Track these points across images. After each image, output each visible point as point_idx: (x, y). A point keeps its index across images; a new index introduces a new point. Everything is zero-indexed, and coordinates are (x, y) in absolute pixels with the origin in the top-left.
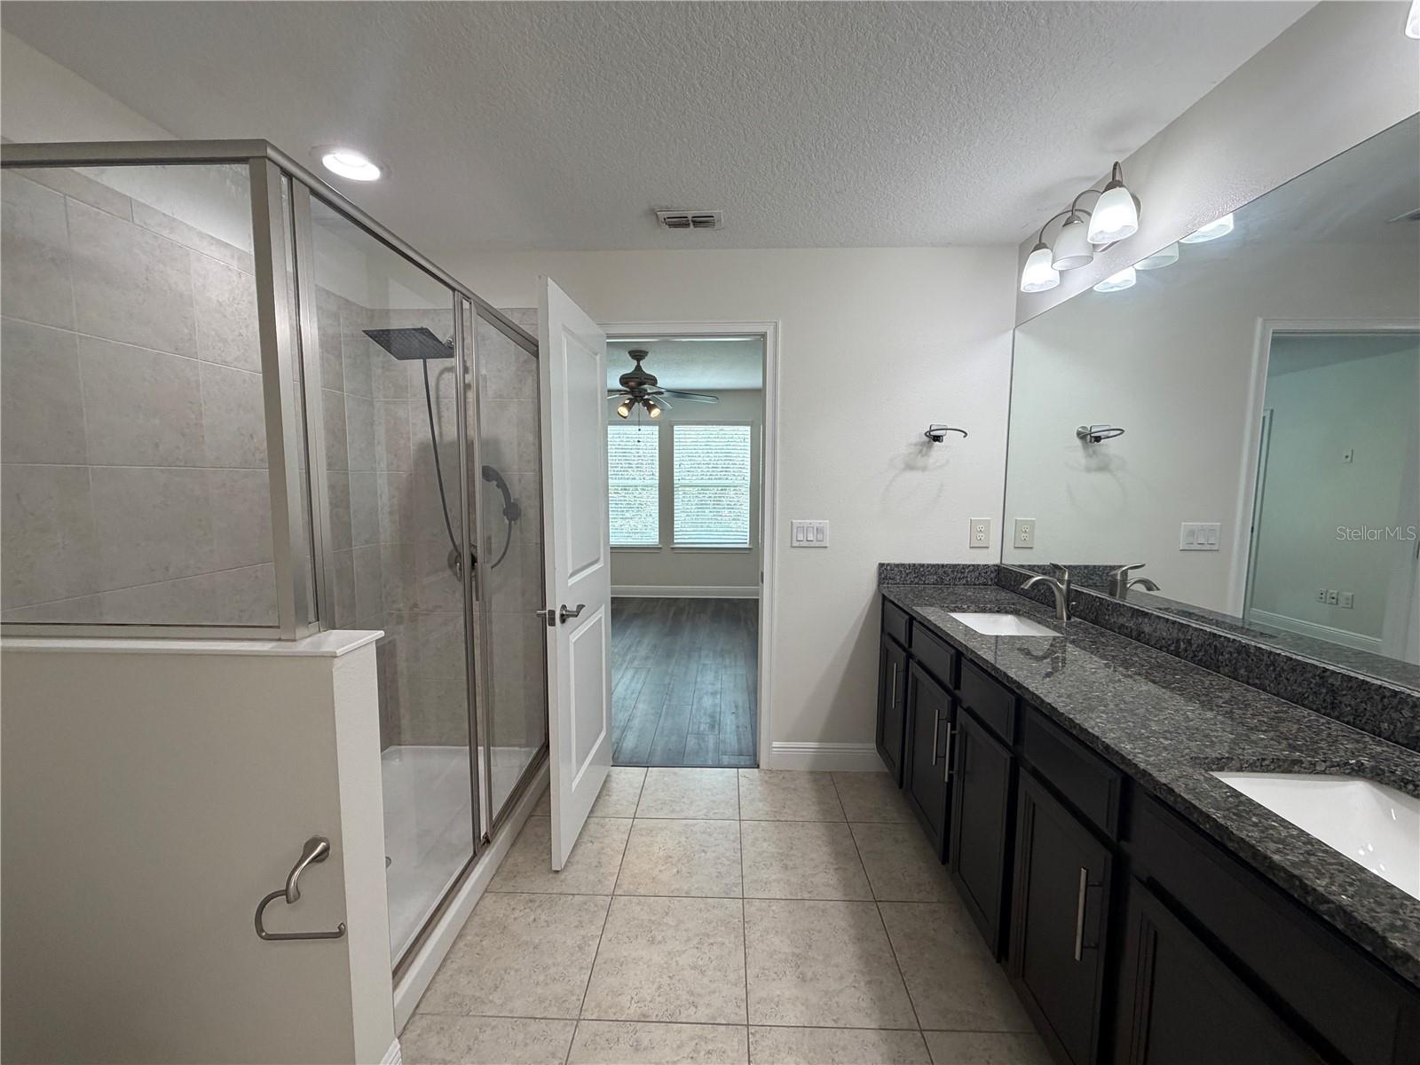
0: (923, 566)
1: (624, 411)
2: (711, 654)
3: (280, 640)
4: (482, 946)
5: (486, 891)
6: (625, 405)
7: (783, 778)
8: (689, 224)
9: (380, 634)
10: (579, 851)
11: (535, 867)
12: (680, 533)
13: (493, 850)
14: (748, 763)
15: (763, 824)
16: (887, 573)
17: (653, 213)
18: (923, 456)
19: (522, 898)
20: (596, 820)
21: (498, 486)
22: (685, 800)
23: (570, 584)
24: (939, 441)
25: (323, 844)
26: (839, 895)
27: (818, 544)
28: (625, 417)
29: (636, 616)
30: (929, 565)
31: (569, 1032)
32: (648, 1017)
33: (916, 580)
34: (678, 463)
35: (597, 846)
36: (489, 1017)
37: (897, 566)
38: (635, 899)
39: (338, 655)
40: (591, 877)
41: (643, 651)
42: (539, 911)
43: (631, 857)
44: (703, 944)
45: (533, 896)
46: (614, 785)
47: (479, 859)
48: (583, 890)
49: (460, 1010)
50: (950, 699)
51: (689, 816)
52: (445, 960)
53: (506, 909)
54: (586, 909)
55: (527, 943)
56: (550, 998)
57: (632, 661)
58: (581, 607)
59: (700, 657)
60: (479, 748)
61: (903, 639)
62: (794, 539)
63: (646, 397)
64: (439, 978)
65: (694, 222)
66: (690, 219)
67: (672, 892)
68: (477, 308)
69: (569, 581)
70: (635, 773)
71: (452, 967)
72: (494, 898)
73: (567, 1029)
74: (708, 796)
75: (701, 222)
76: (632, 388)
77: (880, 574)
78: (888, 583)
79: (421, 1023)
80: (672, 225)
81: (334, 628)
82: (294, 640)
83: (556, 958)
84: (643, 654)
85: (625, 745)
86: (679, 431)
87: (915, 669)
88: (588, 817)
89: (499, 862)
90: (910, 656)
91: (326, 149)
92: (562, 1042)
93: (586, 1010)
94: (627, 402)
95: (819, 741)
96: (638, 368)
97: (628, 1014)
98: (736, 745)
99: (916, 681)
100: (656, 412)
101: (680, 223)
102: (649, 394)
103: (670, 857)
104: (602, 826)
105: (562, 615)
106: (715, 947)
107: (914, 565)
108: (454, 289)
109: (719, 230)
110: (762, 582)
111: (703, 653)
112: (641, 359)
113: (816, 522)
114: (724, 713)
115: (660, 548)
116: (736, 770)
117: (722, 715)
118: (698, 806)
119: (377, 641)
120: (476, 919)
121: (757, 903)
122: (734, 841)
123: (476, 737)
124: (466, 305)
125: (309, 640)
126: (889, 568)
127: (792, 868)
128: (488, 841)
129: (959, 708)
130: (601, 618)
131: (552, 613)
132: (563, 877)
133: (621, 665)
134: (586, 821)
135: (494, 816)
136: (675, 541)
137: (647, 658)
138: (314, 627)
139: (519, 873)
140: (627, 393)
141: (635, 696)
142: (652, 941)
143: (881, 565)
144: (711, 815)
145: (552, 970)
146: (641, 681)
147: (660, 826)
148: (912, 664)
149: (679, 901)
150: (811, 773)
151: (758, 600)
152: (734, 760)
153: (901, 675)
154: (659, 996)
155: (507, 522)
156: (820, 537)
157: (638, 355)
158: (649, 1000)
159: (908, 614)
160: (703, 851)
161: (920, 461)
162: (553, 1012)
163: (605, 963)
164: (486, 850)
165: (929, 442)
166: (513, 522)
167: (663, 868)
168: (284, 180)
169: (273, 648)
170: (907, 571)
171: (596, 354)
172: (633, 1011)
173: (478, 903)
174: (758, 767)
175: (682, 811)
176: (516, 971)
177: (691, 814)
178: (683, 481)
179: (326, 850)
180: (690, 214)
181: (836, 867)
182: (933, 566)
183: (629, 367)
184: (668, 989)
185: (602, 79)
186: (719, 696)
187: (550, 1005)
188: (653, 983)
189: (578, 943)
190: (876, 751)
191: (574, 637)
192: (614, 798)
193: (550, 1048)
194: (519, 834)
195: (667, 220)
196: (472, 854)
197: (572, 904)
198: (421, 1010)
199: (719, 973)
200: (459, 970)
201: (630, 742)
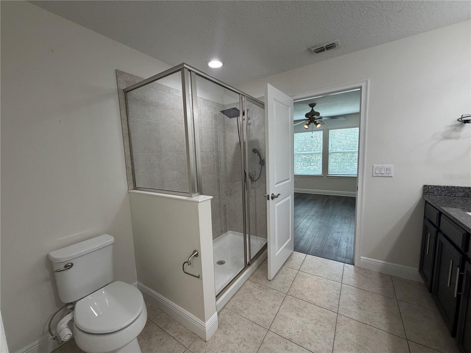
0: (454, 187)
1: (306, 127)
2: (340, 217)
3: (189, 196)
4: (244, 295)
5: (248, 279)
6: (307, 124)
7: (365, 272)
8: (325, 50)
9: (212, 197)
10: (278, 276)
11: (263, 277)
12: (330, 171)
13: (251, 267)
14: (349, 262)
15: (352, 287)
16: (427, 190)
17: (309, 50)
18: (457, 132)
19: (258, 285)
20: (285, 267)
21: (258, 155)
22: (320, 270)
23: (275, 187)
24: (468, 123)
25: (197, 252)
26: (386, 329)
27: (387, 175)
28: (307, 129)
29: (311, 200)
30: (458, 187)
31: (265, 332)
32: (292, 340)
33: (449, 194)
34: (331, 144)
35: (284, 276)
36: (243, 317)
37: (436, 187)
38: (294, 298)
39: (199, 202)
40: (280, 286)
41: (312, 213)
42: (262, 291)
43: (295, 283)
44: (317, 324)
45: (261, 286)
46: (293, 257)
47: (247, 269)
48: (277, 289)
49: (235, 311)
50: (461, 256)
51: (320, 276)
52: (234, 295)
53: (252, 287)
54: (277, 296)
55: (257, 299)
56: (261, 319)
57: (307, 216)
58: (279, 195)
59: (335, 218)
60: (247, 235)
61: (435, 222)
62: (374, 173)
63: (315, 120)
64: (232, 300)
65: (326, 48)
66: (325, 47)
67: (308, 301)
68: (246, 98)
69: (276, 185)
70: (302, 255)
71: (235, 298)
72: (250, 282)
73: (265, 331)
74: (329, 270)
75: (330, 47)
76: (310, 118)
77: (424, 190)
78: (429, 195)
79: (225, 311)
80: (317, 52)
81: (202, 195)
82: (192, 197)
83: (265, 307)
84: (312, 214)
85: (300, 244)
86: (331, 132)
87: (440, 237)
88: (282, 266)
89: (253, 272)
90: (439, 231)
91: (209, 61)
92: (262, 335)
93: (272, 328)
94: (308, 123)
95: (385, 261)
96: (312, 110)
97: (285, 336)
98: (345, 254)
99: (442, 244)
100: (319, 126)
101: (321, 50)
102: (316, 119)
103: (310, 288)
104: (287, 270)
105: (272, 197)
106: (322, 327)
107: (448, 187)
108: (239, 94)
109: (338, 48)
110: (358, 191)
111: (337, 217)
112: (314, 107)
113: (386, 166)
114: (342, 241)
115: (323, 176)
116: (344, 263)
117: (341, 241)
118: (324, 273)
119: (211, 199)
120: (244, 287)
121: (343, 317)
122: (337, 290)
123: (246, 231)
124: (243, 97)
125: (195, 197)
126: (430, 187)
127: (363, 310)
128: (249, 265)
129: (467, 262)
130: (289, 199)
131: (268, 196)
132: (271, 282)
133: (303, 217)
134: (281, 267)
135: (251, 259)
136: (329, 174)
137: (313, 215)
138: (197, 194)
139: (258, 277)
140: (308, 120)
141: (306, 228)
142: (298, 315)
143: (425, 186)
144: (329, 278)
145: (263, 311)
146: (310, 223)
147: (308, 276)
148: (440, 236)
149: (311, 305)
150: (381, 273)
151: (356, 197)
152: (343, 260)
153: (433, 240)
154: (297, 335)
155: (260, 166)
156: (388, 172)
157: (312, 105)
158: (294, 334)
159: (438, 210)
160: (324, 290)
161: (454, 134)
162: (261, 324)
163: (280, 315)
164: (249, 267)
165: (461, 124)
166: (262, 166)
167: (307, 291)
168: (189, 72)
169: (187, 198)
170: (443, 190)
171: (289, 107)
172: (287, 335)
173: (245, 282)
174: (354, 265)
175: (317, 273)
176: (253, 306)
177: (321, 275)
178: (333, 151)
179: (197, 254)
180: (324, 46)
181: (386, 316)
182: (462, 188)
183: (309, 110)
184: (301, 334)
185: (282, 6)
186: (341, 234)
187: (261, 321)
188: (296, 329)
189: (273, 305)
190: (418, 272)
191: (277, 205)
192: (293, 262)
193: (258, 335)
194: (261, 265)
195: (315, 51)
196: (244, 267)
197: (272, 292)
198: (226, 307)
199: (322, 337)
200: (237, 300)
201: (302, 243)
